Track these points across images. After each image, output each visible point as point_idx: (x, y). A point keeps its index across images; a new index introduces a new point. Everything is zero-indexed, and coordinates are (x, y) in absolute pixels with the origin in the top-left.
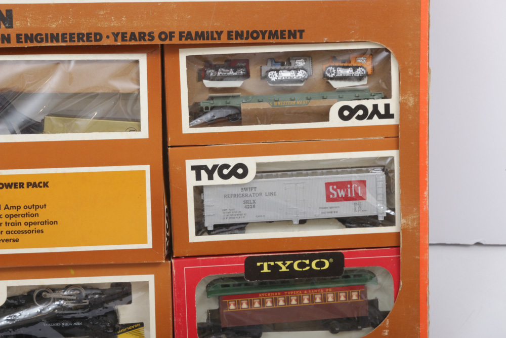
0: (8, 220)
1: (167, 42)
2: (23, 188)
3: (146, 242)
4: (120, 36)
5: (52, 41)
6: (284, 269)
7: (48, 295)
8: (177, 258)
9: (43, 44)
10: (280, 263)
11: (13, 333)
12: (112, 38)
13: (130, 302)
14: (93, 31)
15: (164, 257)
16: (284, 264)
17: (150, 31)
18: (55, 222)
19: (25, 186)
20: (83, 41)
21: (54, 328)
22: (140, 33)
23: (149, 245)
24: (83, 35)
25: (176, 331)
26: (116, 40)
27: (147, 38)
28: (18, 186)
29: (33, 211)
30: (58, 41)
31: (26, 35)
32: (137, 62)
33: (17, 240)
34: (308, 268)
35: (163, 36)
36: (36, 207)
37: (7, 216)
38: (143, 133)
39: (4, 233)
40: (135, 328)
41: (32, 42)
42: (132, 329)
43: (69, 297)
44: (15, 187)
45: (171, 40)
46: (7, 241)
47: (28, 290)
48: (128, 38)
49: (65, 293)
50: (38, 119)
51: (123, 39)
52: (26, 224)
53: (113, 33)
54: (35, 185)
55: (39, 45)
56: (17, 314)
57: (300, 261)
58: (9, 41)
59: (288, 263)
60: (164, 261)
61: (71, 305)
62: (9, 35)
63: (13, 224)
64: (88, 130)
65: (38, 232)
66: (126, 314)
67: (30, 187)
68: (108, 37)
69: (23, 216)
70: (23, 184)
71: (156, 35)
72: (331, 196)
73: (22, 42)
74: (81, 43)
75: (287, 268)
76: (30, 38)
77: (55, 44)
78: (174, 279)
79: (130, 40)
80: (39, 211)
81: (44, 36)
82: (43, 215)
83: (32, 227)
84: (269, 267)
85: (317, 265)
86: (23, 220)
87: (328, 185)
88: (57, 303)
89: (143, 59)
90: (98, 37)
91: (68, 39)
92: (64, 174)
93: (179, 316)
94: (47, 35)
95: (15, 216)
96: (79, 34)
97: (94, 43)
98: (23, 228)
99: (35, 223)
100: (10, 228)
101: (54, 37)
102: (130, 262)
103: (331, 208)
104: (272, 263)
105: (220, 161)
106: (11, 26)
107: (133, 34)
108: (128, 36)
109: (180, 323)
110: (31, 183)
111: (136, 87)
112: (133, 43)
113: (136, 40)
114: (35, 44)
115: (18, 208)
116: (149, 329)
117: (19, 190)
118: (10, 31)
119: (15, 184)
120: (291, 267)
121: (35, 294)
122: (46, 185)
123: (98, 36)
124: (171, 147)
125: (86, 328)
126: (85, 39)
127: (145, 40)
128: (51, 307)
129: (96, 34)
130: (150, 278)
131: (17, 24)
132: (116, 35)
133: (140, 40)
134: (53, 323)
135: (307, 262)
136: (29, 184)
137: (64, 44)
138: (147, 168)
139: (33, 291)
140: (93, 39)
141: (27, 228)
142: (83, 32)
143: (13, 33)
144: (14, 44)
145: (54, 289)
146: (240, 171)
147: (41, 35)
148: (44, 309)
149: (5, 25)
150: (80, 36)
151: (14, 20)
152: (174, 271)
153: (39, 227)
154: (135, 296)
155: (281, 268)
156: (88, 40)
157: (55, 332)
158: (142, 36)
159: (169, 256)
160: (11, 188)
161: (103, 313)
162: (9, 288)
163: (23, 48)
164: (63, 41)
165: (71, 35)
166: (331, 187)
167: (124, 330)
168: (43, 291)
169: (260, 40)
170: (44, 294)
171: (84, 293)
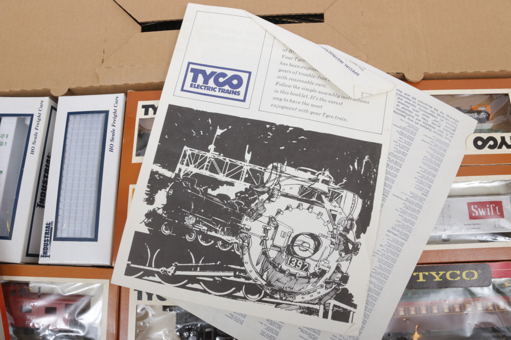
6: (438, 279)
10: (434, 273)
16: (438, 274)
34: (459, 278)
57: (452, 272)
59: (441, 273)
72: (473, 215)
75: (440, 278)
84: (424, 276)
85: (467, 275)
87: (469, 204)
103: (474, 225)
104: (427, 274)
135: (458, 272)
155: (435, 278)
166: (472, 206)
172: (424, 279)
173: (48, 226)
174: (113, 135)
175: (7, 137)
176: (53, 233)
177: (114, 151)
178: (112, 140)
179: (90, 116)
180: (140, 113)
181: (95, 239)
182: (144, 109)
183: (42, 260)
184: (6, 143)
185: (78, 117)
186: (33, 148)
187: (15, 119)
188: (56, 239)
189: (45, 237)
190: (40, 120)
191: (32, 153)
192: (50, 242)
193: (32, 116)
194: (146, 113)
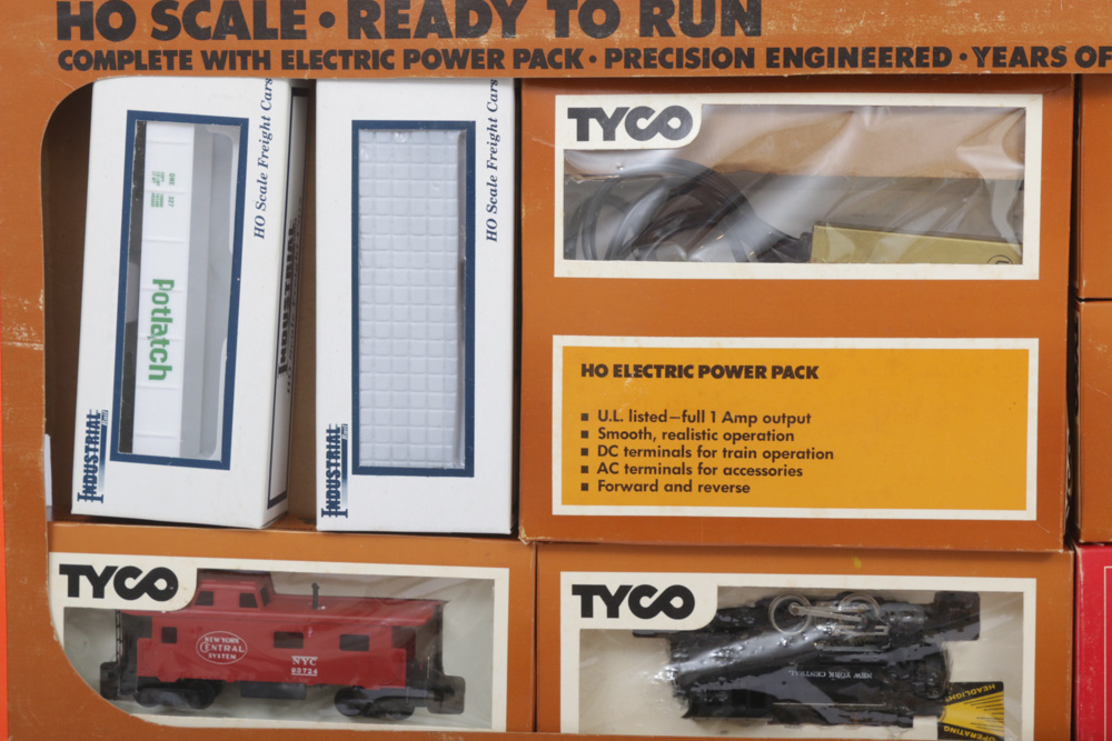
0: (729, 445)
1: (1095, 69)
2: (764, 377)
3: (1022, 507)
4: (990, 54)
5: (842, 65)
7: (802, 611)
8: (1087, 545)
9: (823, 71)
11: (727, 687)
12: (973, 58)
13: (976, 637)
14: (932, 43)
15: (1061, 541)
17: (1058, 44)
18: (829, 455)
19: (769, 373)
20: (910, 65)
21: (814, 681)
22: (1035, 50)
23: (1029, 513)
24: (910, 51)
25: (1080, 706)
26: (981, 64)
27: (1049, 59)
28: (754, 374)
29: (782, 428)
30: (854, 64)
31: (788, 51)
32: (1021, 112)
33: (746, 489)
35: (1086, 57)
36: (791, 420)
37: (727, 437)
38: (1028, 269)
39: (720, 472)
40: (983, 694)
41: (798, 65)
42: (978, 695)
43: (849, 618)
44: (748, 376)
45: (1102, 64)
46: (725, 488)
47: (757, 597)
48: (1008, 60)
49: (840, 609)
50: (793, 230)
51: (997, 63)
52: (766, 454)
53: (976, 49)
54: (788, 373)
55: (813, 72)
56: (738, 647)
58: (750, 64)
60: (1061, 551)
61: (851, 634)
62: (751, 51)
63: (739, 454)
64: (907, 258)
65: (791, 472)
66: (966, 660)
67: (779, 377)
68: (963, 57)
69: (762, 437)
70: (764, 369)
71: (1070, 54)
73: (777, 66)
74: (904, 70)
76: (794, 57)
77: (847, 71)
78: (1081, 591)
79: (1012, 65)
80: (795, 428)
81: (825, 54)
82: (804, 438)
83: (779, 463)
86: (759, 446)
88: (821, 628)
89: (1033, 107)
90: (942, 57)
91: (877, 61)
92: (853, 352)
93: (1088, 673)
94: (831, 51)
95: (745, 437)
96: (900, 51)
97: (931, 70)
98: (760, 463)
99: (785, 455)
100: (733, 463)
101: (847, 56)
102: (986, 549)
106: (757, 32)
107: (1019, 51)
108: (1009, 55)
109: (1090, 689)
110: (780, 368)
111: (1015, 166)
112: (1018, 70)
113: (1024, 64)
114: (806, 71)
115: (751, 420)
116: (1018, 697)
117: (754, 382)
118: (753, 41)
119: (748, 369)
121: (774, 606)
122: (812, 373)
123: (943, 54)
124: (1087, 300)
125: (882, 686)
126: (913, 60)
127: (1044, 64)
128: (809, 636)
129: (937, 51)
130: (1027, 587)
131: (769, 26)
132: (981, 53)
133: (1034, 65)
134: (811, 670)
136: (776, 371)
137: (867, 71)
138: (1032, 345)
139: (768, 600)
140: (930, 60)
141: (768, 464)
142: (910, 45)
143: (759, 45)
144: (760, 70)
145: (815, 598)
147: (818, 50)
148: (792, 640)
149: (744, 28)
150: (903, 55)
151: (763, 19)
152: (1081, 573)
153: (794, 463)
154: (986, 624)
156: (920, 64)
157: (815, 689)
158: (1039, 55)
159: (1071, 536)
160: (738, 376)
161: (919, 656)
162: (722, 591)
163: (781, 78)
164: (866, 64)
165: (884, 51)
167: (959, 696)
168: (790, 601)
170: (793, 606)
171: (878, 611)
173: (334, 435)
174: (494, 193)
175: (172, 181)
176: (350, 456)
177: (498, 237)
178: (492, 208)
179: (419, 135)
180: (565, 131)
181: (468, 471)
182: (574, 121)
183: (324, 523)
184: (171, 200)
185: (383, 136)
186: (260, 221)
187: (186, 134)
188: (358, 470)
189: (329, 465)
190: (269, 137)
191: (259, 233)
192: (345, 477)
193: (243, 124)
194: (583, 134)
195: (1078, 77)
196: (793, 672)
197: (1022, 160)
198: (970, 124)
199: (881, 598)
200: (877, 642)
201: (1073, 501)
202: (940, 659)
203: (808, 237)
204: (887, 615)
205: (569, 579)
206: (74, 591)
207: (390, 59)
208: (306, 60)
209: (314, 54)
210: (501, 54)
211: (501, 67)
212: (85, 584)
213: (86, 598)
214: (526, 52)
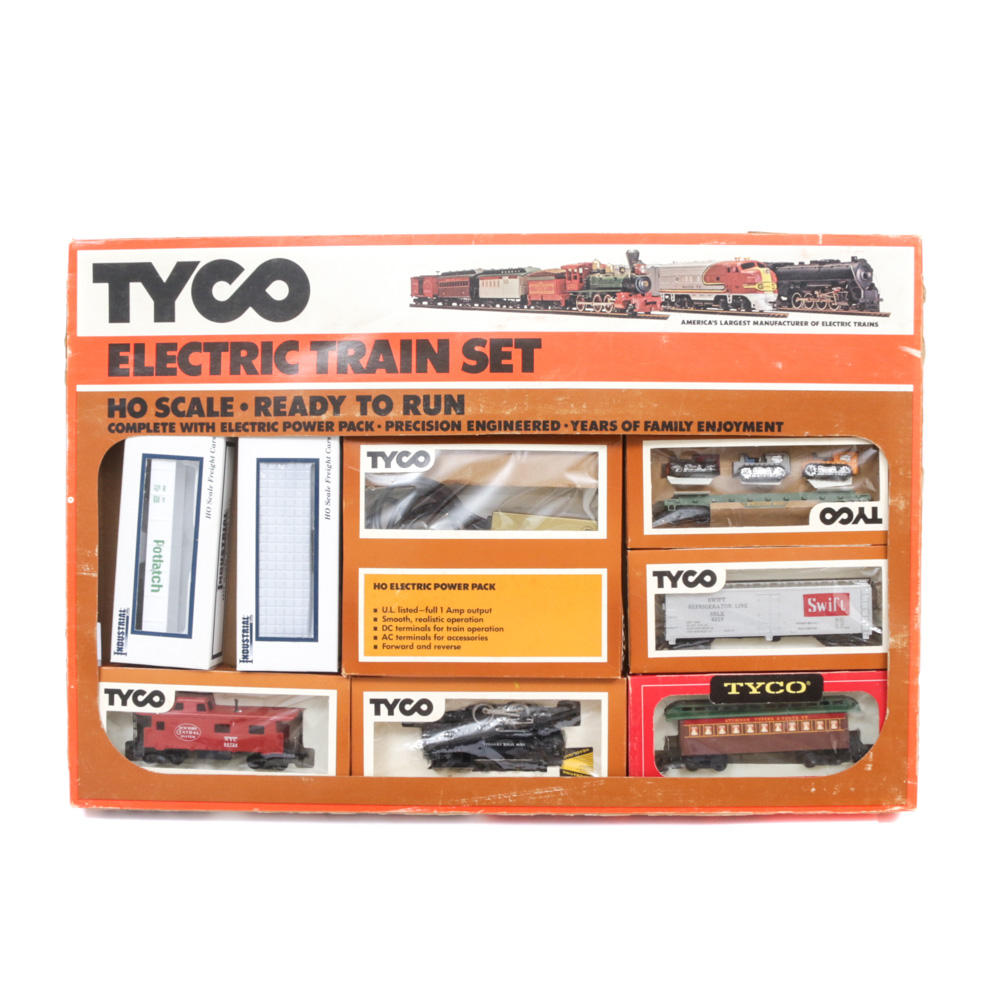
0: (450, 625)
1: (631, 432)
2: (468, 589)
3: (600, 655)
4: (579, 425)
5: (505, 429)
6: (754, 691)
7: (489, 711)
8: (634, 675)
9: (496, 433)
10: (750, 685)
11: (451, 751)
12: (571, 426)
13: (578, 724)
14: (550, 419)
15: (620, 673)
16: (755, 685)
17: (613, 420)
18: (501, 629)
19: (470, 587)
20: (539, 430)
21: (495, 748)
22: (601, 422)
23: (603, 658)
24: (539, 423)
25: (630, 757)
26: (575, 429)
27: (609, 427)
28: (462, 588)
29: (477, 616)
30: (511, 429)
31: (478, 423)
32: (596, 454)
33: (459, 647)
34: (781, 691)
35: (627, 426)
36: (481, 611)
37: (449, 620)
38: (601, 533)
39: (445, 638)
40: (583, 753)
41: (484, 429)
42: (580, 754)
43: (513, 715)
44: (459, 588)
45: (635, 430)
46: (448, 647)
47: (466, 705)
48: (588, 427)
49: (508, 710)
50: (484, 516)
51: (583, 429)
52: (469, 629)
53: (572, 422)
54: (480, 587)
55: (491, 433)
56: (455, 730)
57: (773, 683)
58: (459, 428)
59: (760, 684)
60: (620, 677)
61: (514, 722)
62: (459, 422)
63: (455, 629)
64: (540, 528)
65: (482, 639)
66: (573, 737)
67: (475, 589)
68: (566, 426)
69: (467, 620)
70: (468, 585)
71: (619, 424)
72: (810, 610)
73: (473, 430)
74: (537, 432)
75: (758, 690)
76: (481, 425)
77: (508, 432)
78: (630, 698)
79: (590, 429)
80: (484, 616)
81: (497, 424)
82: (488, 620)
83: (476, 634)
84: (738, 688)
85: (793, 688)
86: (465, 625)
87: (806, 597)
88: (499, 720)
89: (602, 451)
90: (556, 426)
91: (523, 428)
92: (513, 577)
93: (635, 740)
94: (500, 422)
95: (458, 620)
96: (534, 422)
97: (550, 432)
98: (466, 634)
99: (478, 629)
100: (453, 634)
101: (508, 425)
102: (582, 677)
103: (809, 623)
104: (741, 685)
105: (685, 567)
106: (462, 413)
107: (594, 423)
108: (589, 425)
109: (635, 749)
110: (476, 585)
111: (593, 481)
112: (593, 432)
113: (597, 429)
114: (487, 432)
115: (461, 612)
116: (599, 755)
117: (462, 592)
118: (461, 417)
119: (459, 585)
120: (762, 689)
121: (475, 710)
122: (492, 587)
123: (556, 424)
124: (631, 549)
125: (530, 750)
126: (541, 427)
127: (606, 430)
128: (491, 724)
129: (553, 423)
130: (603, 697)
131: (468, 410)
132: (575, 424)
133: (601, 430)
134: (494, 742)
135: (781, 684)
136: (474, 586)
137: (518, 433)
138: (603, 572)
139: (472, 707)
140: (550, 427)
141: (470, 634)
142: (539, 419)
143: (464, 419)
144: (464, 432)
145: (495, 705)
146: (708, 579)
147: (493, 422)
148: (485, 726)
149: (456, 410)
150: (536, 425)
151: (466, 407)
152: (630, 689)
153: (483, 634)
154: (584, 716)
155: (751, 690)
156: (544, 429)
157: (494, 752)
158: (604, 425)
159: (625, 672)
160: (454, 588)
161: (549, 733)
162: (447, 701)
163: (474, 436)
164: (518, 429)
165: (526, 423)
166: (809, 600)
167: (570, 755)
168: (484, 707)
169: (734, 432)
170: (484, 709)
171: (528, 710)
172: (737, 690)
173: (246, 621)
174: (329, 495)
175: (164, 489)
176: (254, 632)
177: (331, 517)
178: (328, 503)
179: (290, 466)
180: (365, 464)
181: (315, 639)
182: (370, 458)
183: (241, 667)
184: (164, 499)
185: (272, 466)
186: (209, 510)
187: (173, 464)
188: (259, 639)
189: (243, 636)
190: (214, 467)
191: (208, 516)
192: (251, 642)
193: (200, 460)
194: (374, 465)
195: (624, 436)
196: (483, 743)
197: (597, 478)
198: (572, 460)
199: (529, 704)
200: (527, 727)
201: (626, 653)
202: (559, 734)
203: (490, 517)
204: (532, 713)
205: (368, 695)
206: (111, 702)
207: (276, 427)
208: (233, 427)
209: (237, 424)
210: (332, 424)
211: (332, 430)
212: (117, 698)
213: (118, 706)
214: (345, 423)
